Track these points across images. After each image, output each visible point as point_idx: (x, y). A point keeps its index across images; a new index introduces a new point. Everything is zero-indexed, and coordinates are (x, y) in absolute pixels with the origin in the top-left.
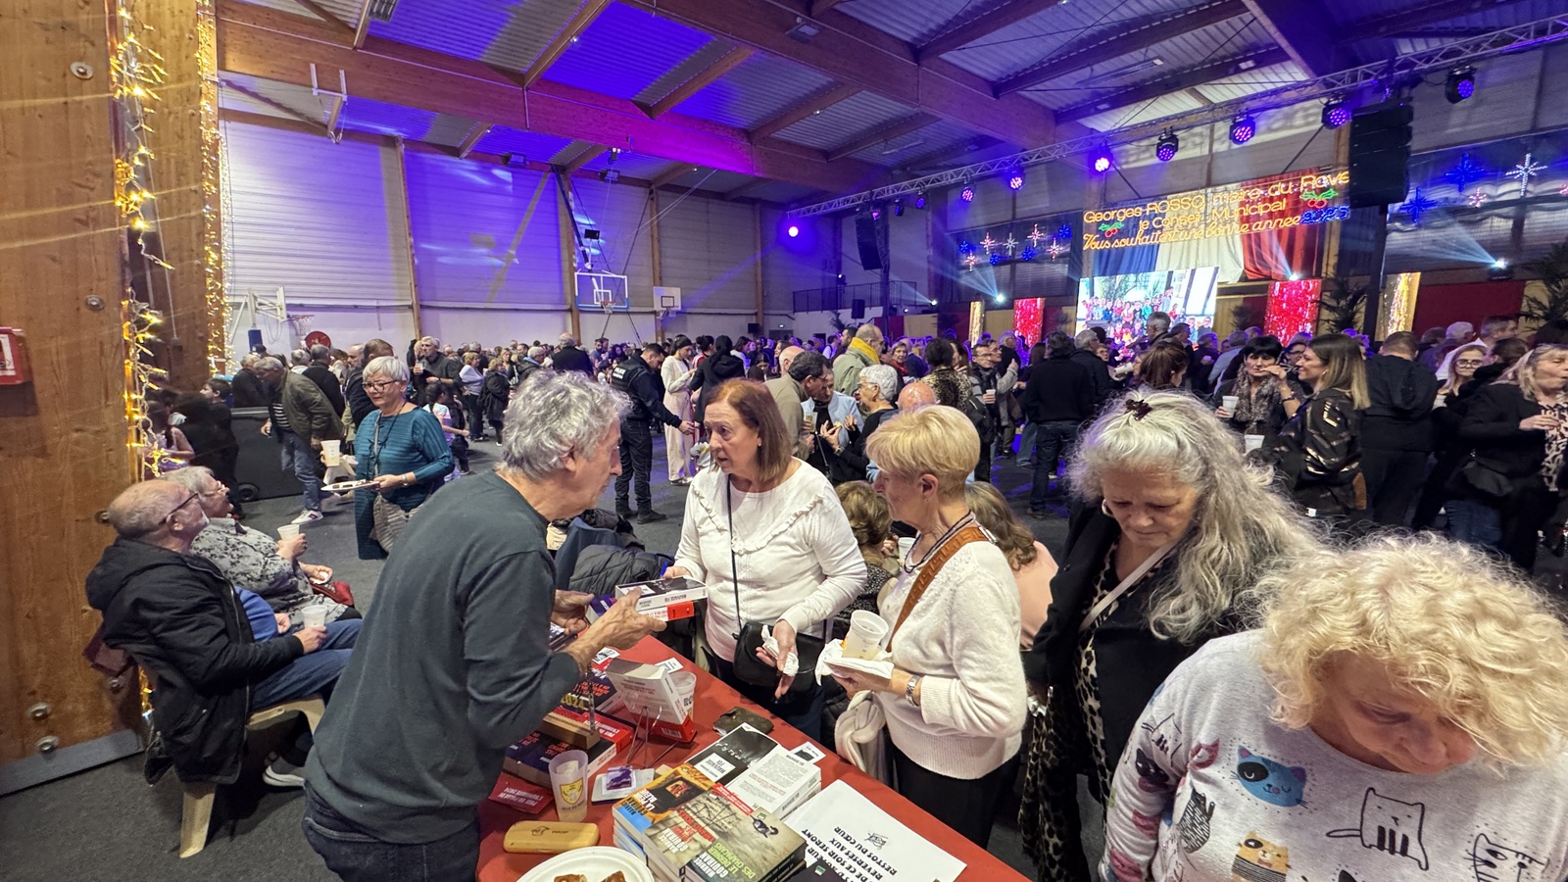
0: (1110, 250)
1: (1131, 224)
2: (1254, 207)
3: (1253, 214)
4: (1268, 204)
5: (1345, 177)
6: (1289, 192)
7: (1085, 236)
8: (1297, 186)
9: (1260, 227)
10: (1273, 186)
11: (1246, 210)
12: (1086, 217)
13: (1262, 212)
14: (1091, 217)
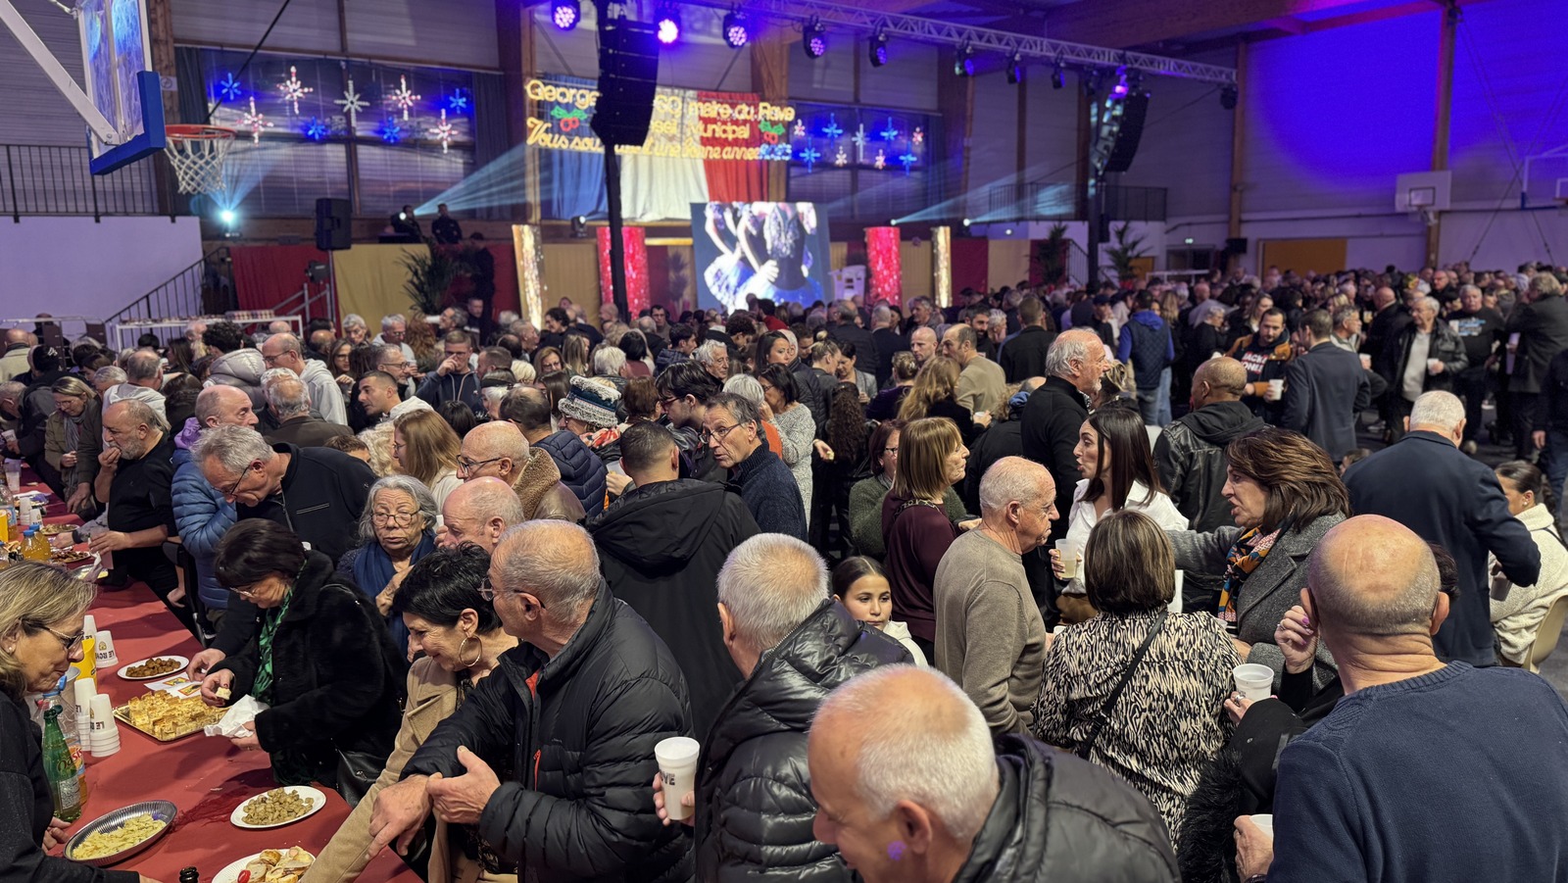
2: (724, 127)
3: (724, 136)
4: (735, 127)
5: (788, 114)
6: (751, 117)
7: (531, 121)
8: (756, 113)
9: (729, 154)
10: (739, 107)
11: (718, 130)
12: (528, 88)
13: (731, 137)
14: (538, 91)
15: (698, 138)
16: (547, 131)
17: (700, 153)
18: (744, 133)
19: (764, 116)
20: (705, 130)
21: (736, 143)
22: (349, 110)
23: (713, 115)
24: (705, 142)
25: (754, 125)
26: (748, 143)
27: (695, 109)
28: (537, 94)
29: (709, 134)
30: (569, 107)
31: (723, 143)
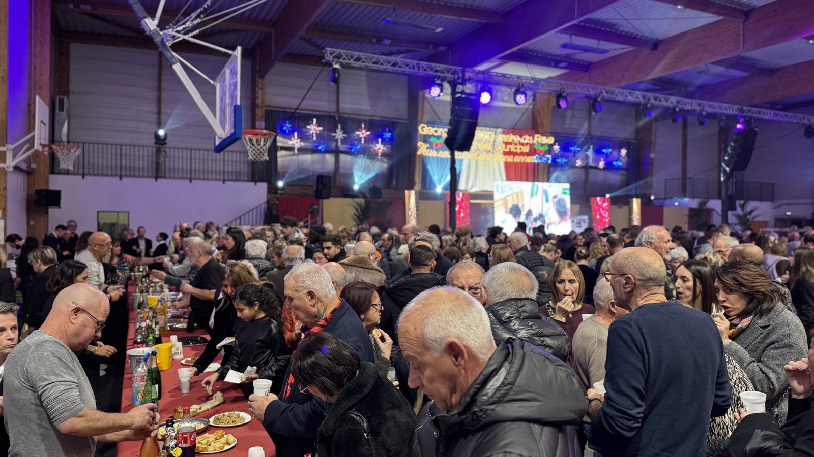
2: (516, 146)
3: (515, 151)
4: (521, 146)
5: (551, 140)
6: (531, 142)
7: (420, 144)
8: (533, 139)
9: (517, 159)
10: (524, 137)
11: (512, 148)
12: (420, 128)
13: (519, 151)
14: (424, 129)
15: (502, 152)
16: (427, 148)
17: (502, 159)
18: (526, 149)
19: (538, 141)
20: (506, 148)
21: (522, 154)
22: (338, 138)
23: (510, 140)
24: (505, 153)
25: (532, 146)
26: (528, 154)
27: (501, 138)
28: (423, 131)
29: (507, 150)
30: (437, 137)
31: (515, 154)
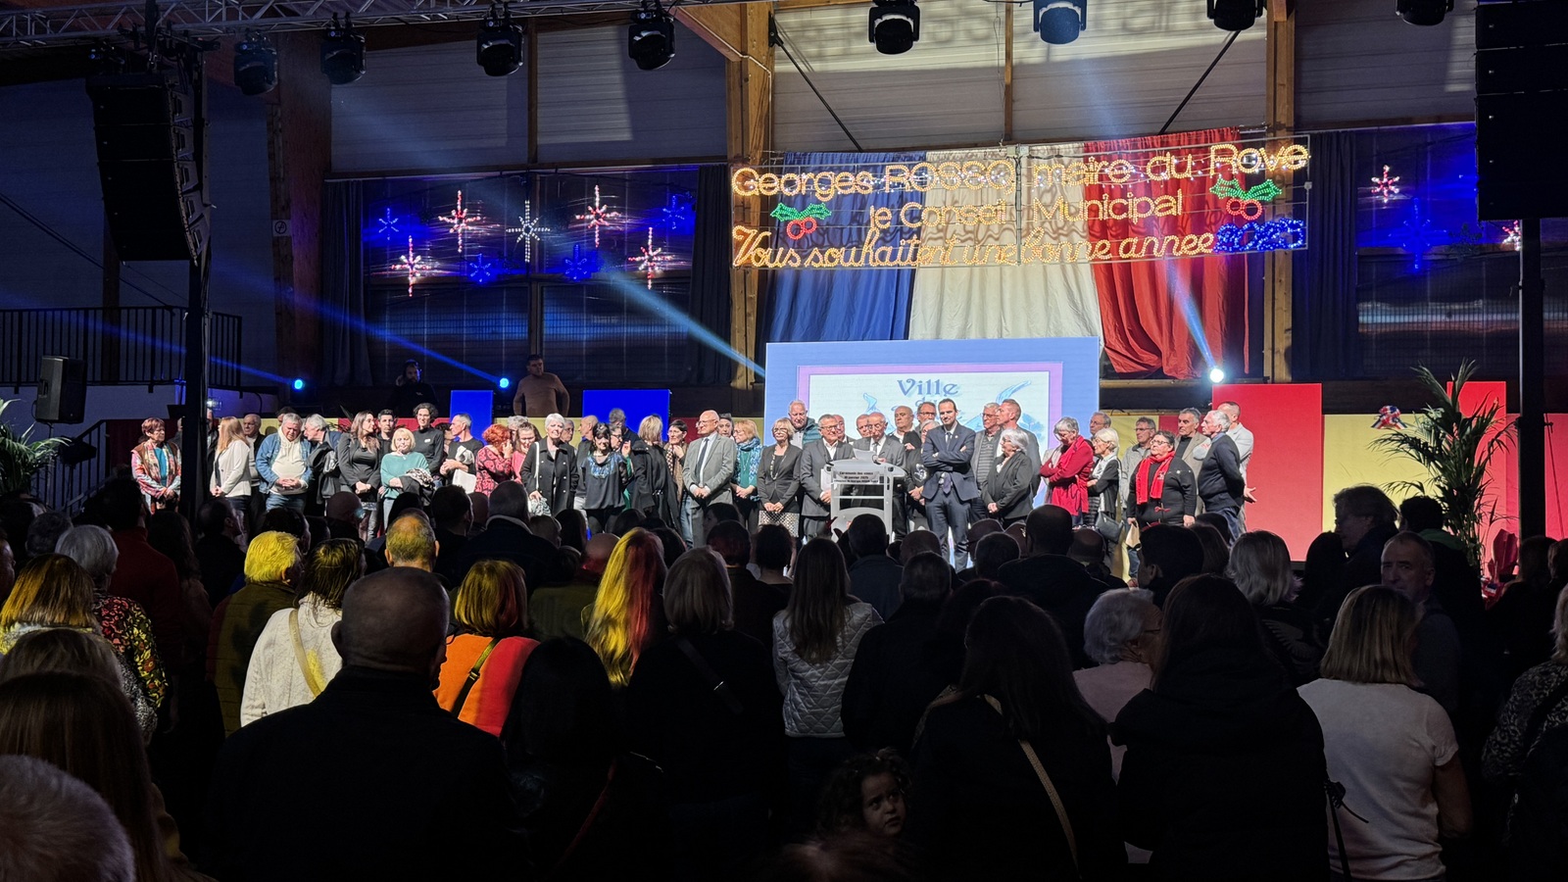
0: (798, 273)
1: (847, 212)
4: (1147, 198)
5: (1292, 158)
6: (1188, 175)
7: (736, 232)
8: (1202, 165)
10: (1156, 160)
12: (735, 186)
13: (1136, 217)
14: (750, 183)
15: (1080, 222)
16: (764, 244)
18: (1171, 206)
19: (1224, 169)
22: (524, 240)
25: (1198, 189)
26: (1181, 226)
28: (746, 189)
30: (803, 201)
